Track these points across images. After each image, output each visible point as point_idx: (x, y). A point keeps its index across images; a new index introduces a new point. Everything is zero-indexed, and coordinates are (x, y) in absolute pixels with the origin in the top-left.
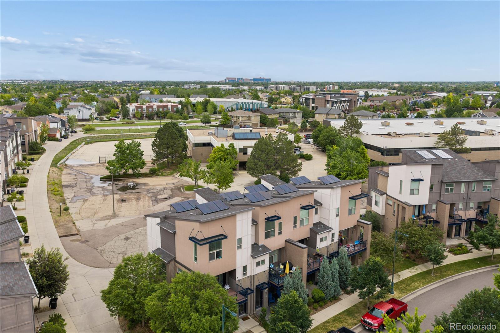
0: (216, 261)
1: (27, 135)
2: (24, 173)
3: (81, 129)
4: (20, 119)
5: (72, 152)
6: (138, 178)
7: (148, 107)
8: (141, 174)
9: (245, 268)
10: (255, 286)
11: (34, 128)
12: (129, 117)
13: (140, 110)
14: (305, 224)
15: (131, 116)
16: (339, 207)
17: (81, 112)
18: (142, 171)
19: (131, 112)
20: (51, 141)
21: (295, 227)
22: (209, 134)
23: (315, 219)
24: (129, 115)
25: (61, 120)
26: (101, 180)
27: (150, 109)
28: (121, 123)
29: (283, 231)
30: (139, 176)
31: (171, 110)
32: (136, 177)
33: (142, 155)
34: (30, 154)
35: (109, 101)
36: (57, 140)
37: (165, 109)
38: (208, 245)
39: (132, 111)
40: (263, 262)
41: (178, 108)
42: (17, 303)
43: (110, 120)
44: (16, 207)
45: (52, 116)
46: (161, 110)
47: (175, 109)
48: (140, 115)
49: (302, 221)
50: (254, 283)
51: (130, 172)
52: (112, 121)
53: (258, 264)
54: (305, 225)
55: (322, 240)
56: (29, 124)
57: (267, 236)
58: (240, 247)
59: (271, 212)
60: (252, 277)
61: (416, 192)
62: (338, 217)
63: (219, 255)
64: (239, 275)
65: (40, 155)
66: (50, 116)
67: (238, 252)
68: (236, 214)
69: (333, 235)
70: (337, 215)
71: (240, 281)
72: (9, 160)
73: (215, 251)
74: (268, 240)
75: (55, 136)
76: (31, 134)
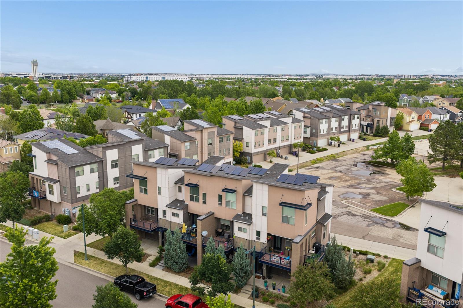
0: (143, 194)
1: (377, 120)
2: (335, 146)
4: (376, 107)
11: (391, 116)
14: (232, 207)
16: (267, 205)
20: (421, 129)
21: (220, 204)
25: (449, 113)
29: (207, 201)
34: (374, 136)
36: (427, 130)
38: (139, 180)
40: (177, 215)
44: (272, 161)
45: (445, 109)
49: (228, 203)
50: (171, 228)
53: (173, 214)
54: (232, 209)
55: (240, 229)
56: (383, 111)
57: (192, 199)
58: (160, 194)
59: (194, 180)
60: (170, 223)
62: (265, 218)
63: (146, 191)
64: (160, 215)
65: (379, 138)
67: (159, 196)
68: (156, 168)
69: (258, 233)
70: (264, 214)
71: (161, 220)
72: (322, 133)
73: (143, 188)
74: (192, 202)
75: (428, 127)
76: (385, 120)
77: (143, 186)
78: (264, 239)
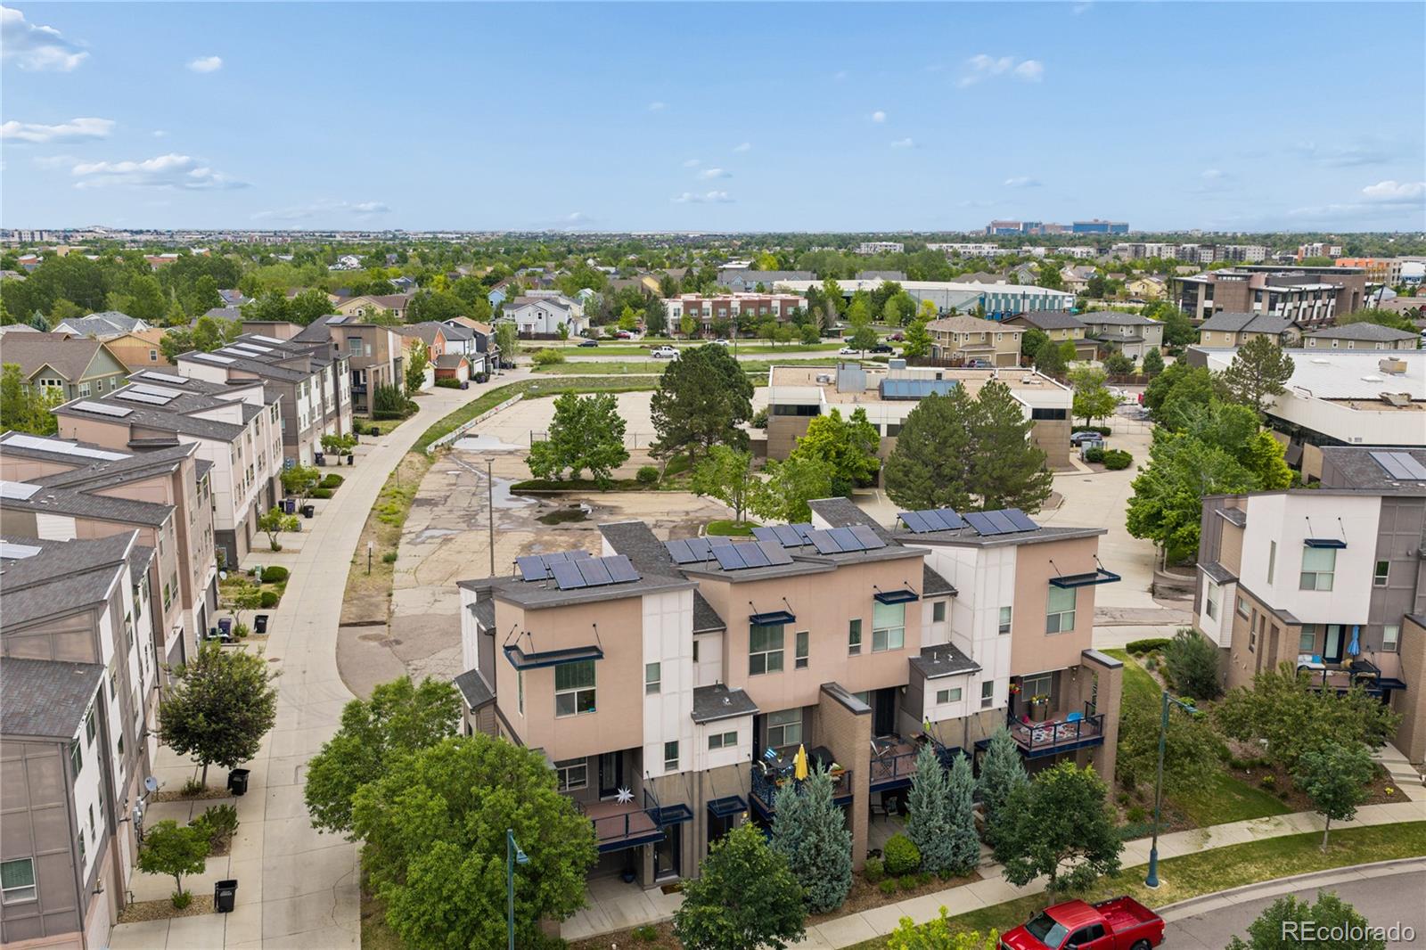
0: (578, 721)
1: (372, 370)
2: (339, 464)
3: (528, 359)
4: (358, 330)
5: (479, 418)
6: (604, 492)
7: (716, 305)
8: (615, 482)
9: (672, 750)
10: (704, 804)
11: (395, 354)
12: (665, 331)
13: (694, 311)
14: (893, 643)
15: (671, 327)
16: (1010, 603)
17: (544, 316)
18: (617, 474)
19: (671, 316)
20: (442, 386)
21: (855, 650)
22: (818, 380)
23: (935, 635)
24: (665, 324)
25: (476, 334)
26: (512, 493)
27: (723, 311)
28: (639, 346)
29: (812, 656)
30: (607, 488)
31: (778, 315)
32: (598, 489)
33: (622, 432)
34: (377, 418)
35: (628, 287)
36: (458, 385)
37: (763, 310)
38: (552, 669)
39: (675, 315)
40: (732, 738)
41: (797, 309)
42: (28, 756)
43: (616, 337)
44: (279, 543)
45: (456, 325)
46: (751, 312)
47: (790, 311)
48: (692, 324)
49: (880, 637)
50: (704, 795)
51: (586, 474)
52: (620, 340)
53: (715, 742)
54: (892, 650)
55: (943, 697)
56: (379, 342)
57: (756, 666)
58: (654, 688)
59: (768, 601)
60: (696, 777)
61: (1322, 581)
62: (1007, 638)
63: (588, 702)
64: (653, 765)
65: (399, 422)
66: (452, 324)
67: (650, 701)
68: (641, 596)
69: (987, 688)
70: (1004, 630)
71: (657, 783)
72: (303, 429)
73: (576, 691)
74: (758, 678)
75: (453, 376)
76: (385, 366)
77: (568, 687)
78: (1000, 699)
